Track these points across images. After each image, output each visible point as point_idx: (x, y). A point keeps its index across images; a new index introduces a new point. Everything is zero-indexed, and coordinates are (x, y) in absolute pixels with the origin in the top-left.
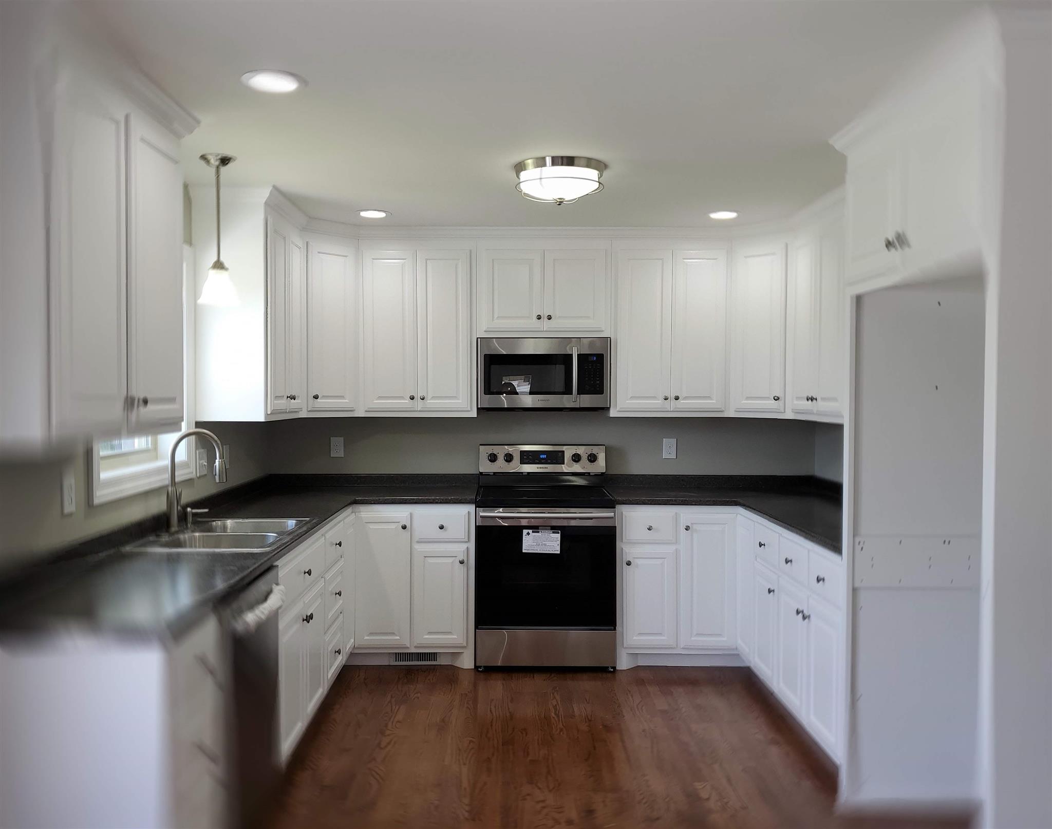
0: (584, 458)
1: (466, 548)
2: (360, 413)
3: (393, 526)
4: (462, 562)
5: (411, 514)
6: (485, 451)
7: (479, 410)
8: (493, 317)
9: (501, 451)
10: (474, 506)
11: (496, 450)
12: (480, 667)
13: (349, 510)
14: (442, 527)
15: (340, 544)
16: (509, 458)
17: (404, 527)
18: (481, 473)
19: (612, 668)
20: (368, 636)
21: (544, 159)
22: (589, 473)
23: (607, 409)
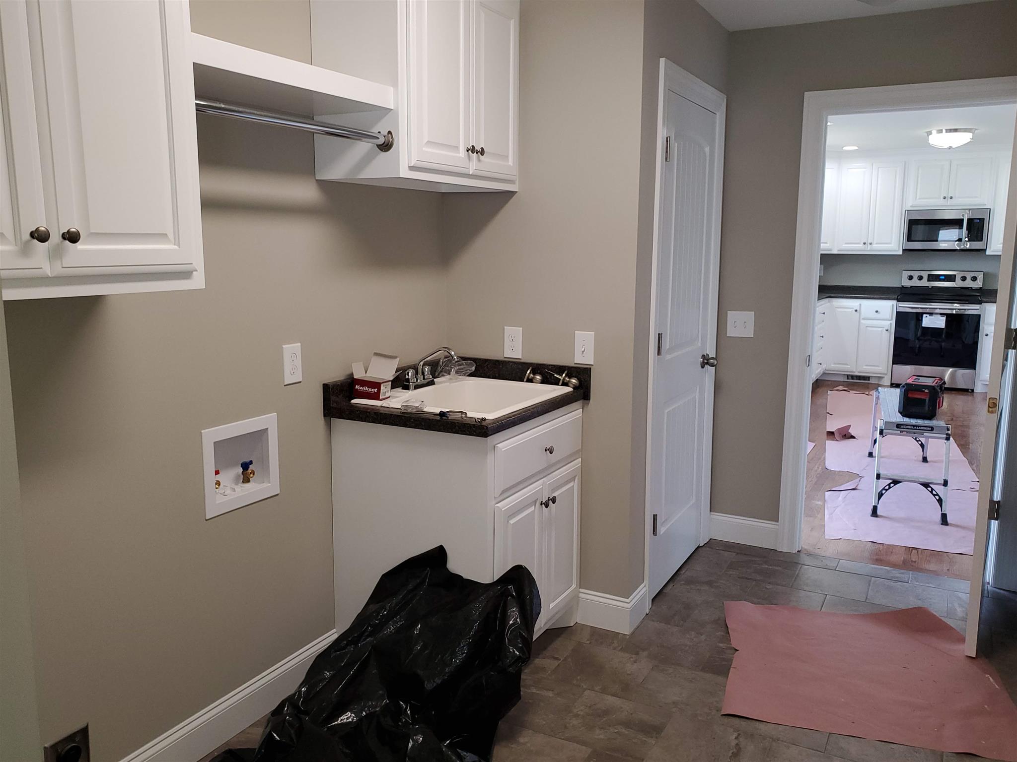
0: (969, 278)
1: (890, 323)
2: (835, 252)
3: (850, 310)
4: (887, 330)
5: (860, 305)
6: (906, 274)
7: (904, 250)
8: (916, 198)
9: (915, 274)
10: (896, 301)
11: (912, 273)
12: (894, 384)
13: (827, 300)
14: (877, 312)
15: (824, 313)
16: (920, 278)
17: (856, 311)
18: (903, 286)
19: (971, 390)
20: (834, 364)
21: (942, 130)
22: (971, 288)
23: (985, 250)
